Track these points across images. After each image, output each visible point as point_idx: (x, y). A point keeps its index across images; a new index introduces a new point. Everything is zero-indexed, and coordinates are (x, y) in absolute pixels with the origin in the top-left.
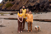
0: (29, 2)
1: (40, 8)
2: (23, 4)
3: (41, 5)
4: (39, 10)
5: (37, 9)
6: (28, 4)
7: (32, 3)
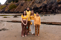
0: (35, 3)
1: (47, 10)
2: (28, 5)
4: (46, 12)
5: (44, 11)
6: (34, 5)
7: (38, 4)
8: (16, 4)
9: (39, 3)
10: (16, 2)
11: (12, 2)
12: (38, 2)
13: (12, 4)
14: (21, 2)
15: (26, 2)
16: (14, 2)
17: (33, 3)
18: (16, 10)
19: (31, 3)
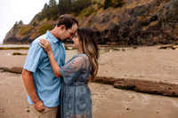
1: (119, 37)
3: (121, 30)
4: (118, 41)
7: (100, 23)
8: (54, 23)
13: (45, 23)
17: (90, 21)
19: (87, 22)
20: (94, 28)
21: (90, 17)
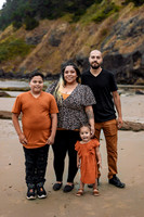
8: (29, 34)
9: (132, 34)
10: (28, 29)
11: (11, 27)
12: (125, 32)
13: (9, 34)
14: (52, 27)
15: (73, 30)
16: (17, 26)
17: (104, 33)
18: (29, 63)
19: (97, 34)
20: (112, 47)
21: (104, 24)
